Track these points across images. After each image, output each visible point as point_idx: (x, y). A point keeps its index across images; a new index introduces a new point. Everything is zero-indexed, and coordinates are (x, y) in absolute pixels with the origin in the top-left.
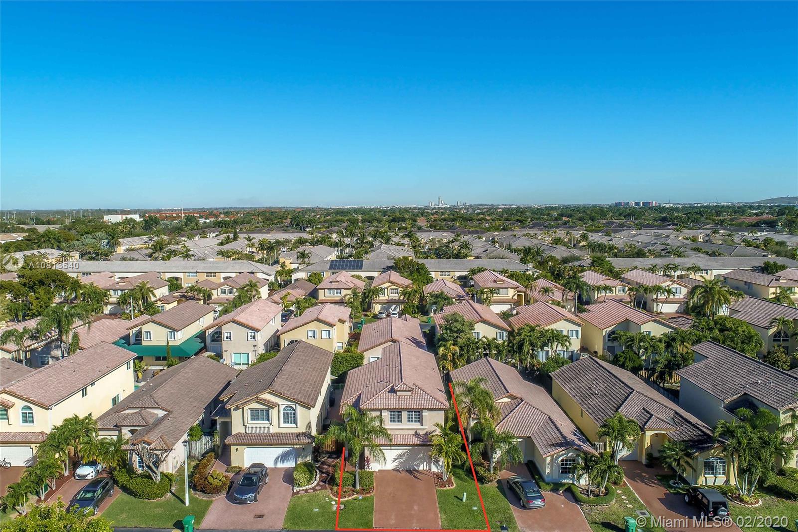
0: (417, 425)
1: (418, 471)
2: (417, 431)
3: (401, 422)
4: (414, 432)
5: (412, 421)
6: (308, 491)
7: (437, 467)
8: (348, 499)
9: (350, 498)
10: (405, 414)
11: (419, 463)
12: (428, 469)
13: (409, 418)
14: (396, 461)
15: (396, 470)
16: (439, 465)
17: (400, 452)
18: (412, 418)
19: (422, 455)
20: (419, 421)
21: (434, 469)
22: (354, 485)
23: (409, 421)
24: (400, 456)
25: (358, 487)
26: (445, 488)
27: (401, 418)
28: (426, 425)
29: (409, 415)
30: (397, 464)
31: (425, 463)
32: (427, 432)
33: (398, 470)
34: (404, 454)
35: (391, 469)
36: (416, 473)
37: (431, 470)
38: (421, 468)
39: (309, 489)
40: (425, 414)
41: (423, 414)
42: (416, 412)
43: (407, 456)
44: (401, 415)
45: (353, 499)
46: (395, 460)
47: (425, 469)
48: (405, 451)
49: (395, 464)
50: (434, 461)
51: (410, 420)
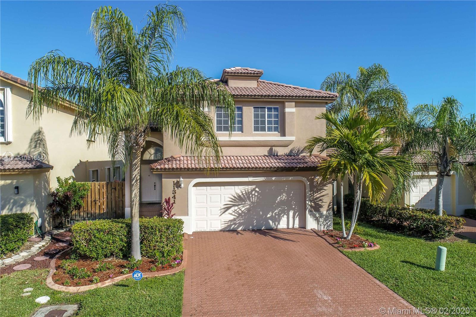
0: (273, 137)
1: (276, 230)
2: (271, 150)
3: (241, 129)
4: (265, 151)
5: (263, 129)
6: (15, 268)
7: (317, 220)
8: (100, 285)
9: (108, 283)
10: (249, 112)
11: (279, 215)
12: (297, 225)
13: (256, 122)
14: (230, 211)
15: (229, 230)
16: (321, 215)
17: (239, 190)
18: (263, 122)
19: (284, 197)
20: (276, 129)
21: (311, 224)
22: (127, 253)
23: (256, 129)
24: (239, 200)
25: (137, 256)
26: (362, 249)
27: (241, 122)
28: (292, 135)
29: (256, 116)
30: (232, 217)
31: (291, 213)
32: (291, 151)
33: (234, 231)
34: (248, 194)
35: (220, 228)
36: (273, 232)
37: (305, 228)
38: (283, 225)
39: (15, 265)
40: (290, 109)
41: (287, 110)
42: (270, 109)
43: (254, 199)
44: (241, 116)
45: (117, 285)
46: (228, 208)
47: (291, 226)
48: (250, 188)
49: (228, 216)
50: (311, 206)
51: (259, 126)
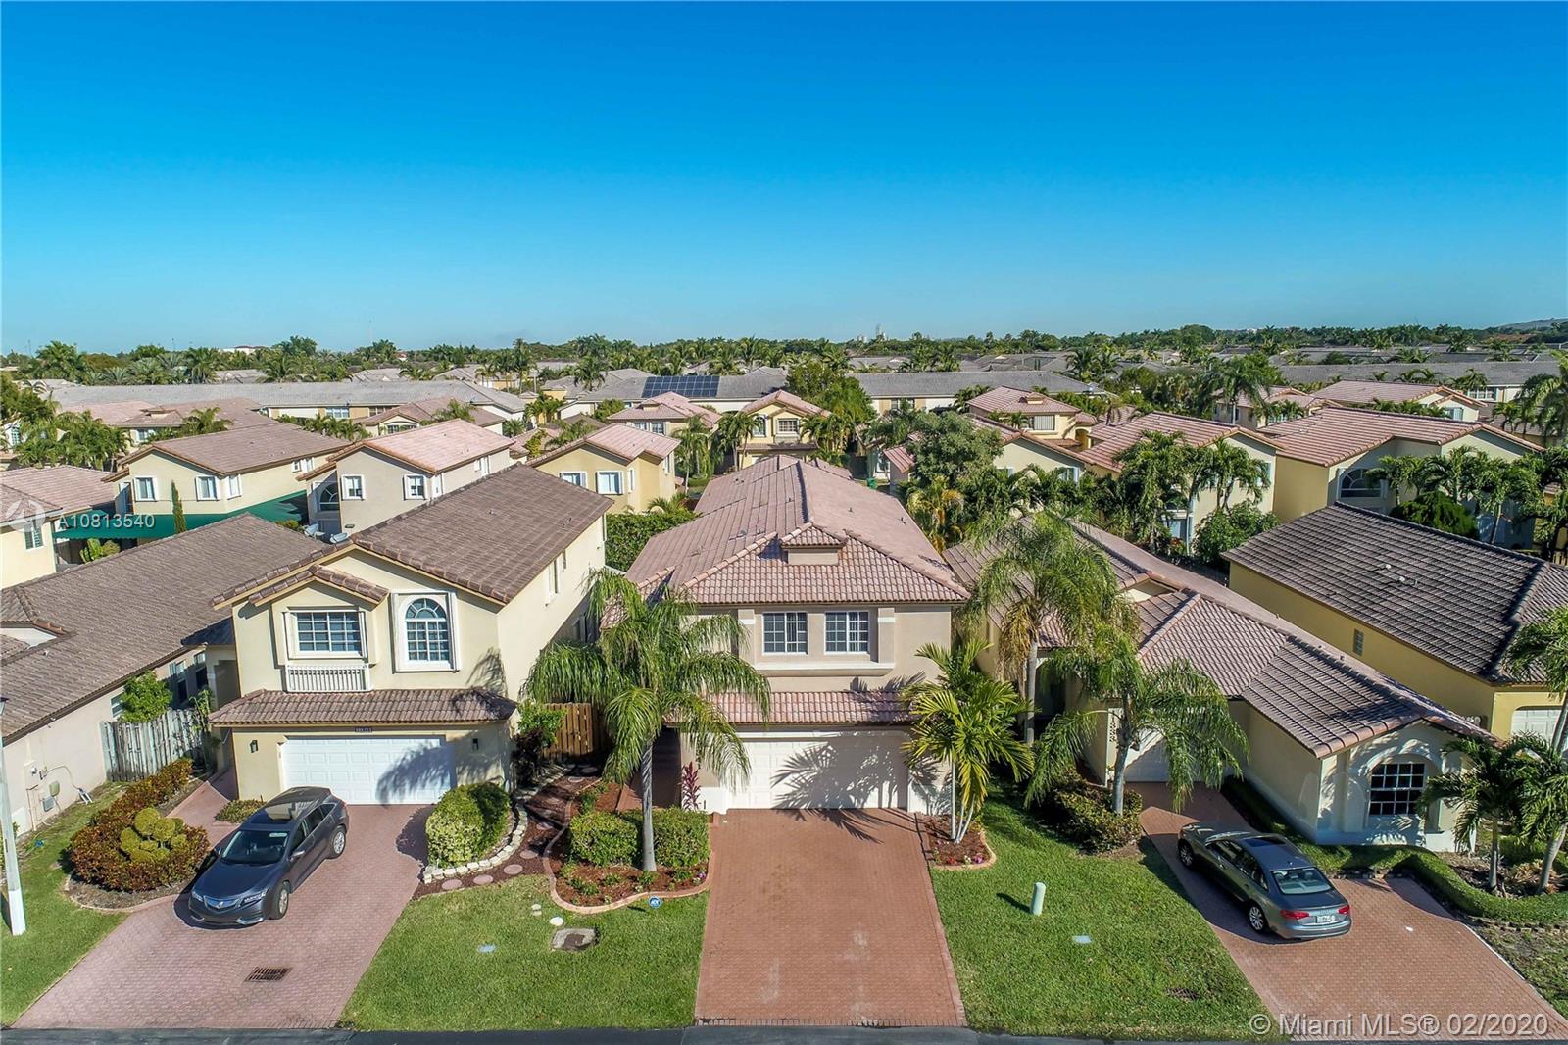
0: (858, 661)
1: (860, 812)
2: (856, 681)
3: (804, 648)
4: (845, 684)
5: (842, 647)
6: (476, 880)
7: (926, 798)
8: (612, 906)
9: (621, 903)
10: (818, 622)
11: (866, 787)
12: (894, 805)
13: (830, 636)
14: (787, 780)
15: (787, 809)
16: (933, 792)
17: (800, 749)
18: (842, 636)
19: (874, 759)
20: (864, 647)
21: (916, 805)
22: (638, 861)
23: (830, 647)
24: (801, 763)
25: (651, 866)
26: (960, 868)
27: (805, 637)
28: (888, 659)
29: (830, 626)
30: (790, 790)
31: (886, 786)
32: (890, 684)
33: (795, 810)
34: (815, 756)
35: (770, 807)
36: (855, 818)
37: (906, 809)
38: (872, 802)
39: (479, 874)
40: (887, 618)
41: (880, 620)
42: (853, 616)
43: (825, 763)
44: (804, 627)
45: (632, 908)
46: (784, 777)
47: (885, 805)
48: (818, 745)
49: (784, 788)
50: (917, 778)
51: (835, 643)
